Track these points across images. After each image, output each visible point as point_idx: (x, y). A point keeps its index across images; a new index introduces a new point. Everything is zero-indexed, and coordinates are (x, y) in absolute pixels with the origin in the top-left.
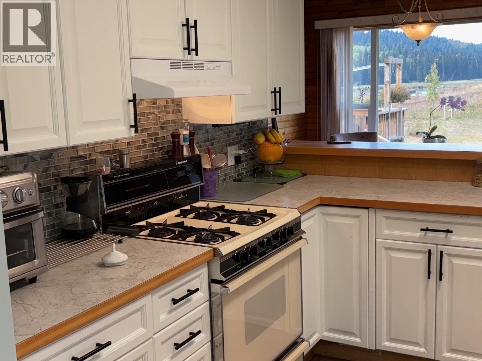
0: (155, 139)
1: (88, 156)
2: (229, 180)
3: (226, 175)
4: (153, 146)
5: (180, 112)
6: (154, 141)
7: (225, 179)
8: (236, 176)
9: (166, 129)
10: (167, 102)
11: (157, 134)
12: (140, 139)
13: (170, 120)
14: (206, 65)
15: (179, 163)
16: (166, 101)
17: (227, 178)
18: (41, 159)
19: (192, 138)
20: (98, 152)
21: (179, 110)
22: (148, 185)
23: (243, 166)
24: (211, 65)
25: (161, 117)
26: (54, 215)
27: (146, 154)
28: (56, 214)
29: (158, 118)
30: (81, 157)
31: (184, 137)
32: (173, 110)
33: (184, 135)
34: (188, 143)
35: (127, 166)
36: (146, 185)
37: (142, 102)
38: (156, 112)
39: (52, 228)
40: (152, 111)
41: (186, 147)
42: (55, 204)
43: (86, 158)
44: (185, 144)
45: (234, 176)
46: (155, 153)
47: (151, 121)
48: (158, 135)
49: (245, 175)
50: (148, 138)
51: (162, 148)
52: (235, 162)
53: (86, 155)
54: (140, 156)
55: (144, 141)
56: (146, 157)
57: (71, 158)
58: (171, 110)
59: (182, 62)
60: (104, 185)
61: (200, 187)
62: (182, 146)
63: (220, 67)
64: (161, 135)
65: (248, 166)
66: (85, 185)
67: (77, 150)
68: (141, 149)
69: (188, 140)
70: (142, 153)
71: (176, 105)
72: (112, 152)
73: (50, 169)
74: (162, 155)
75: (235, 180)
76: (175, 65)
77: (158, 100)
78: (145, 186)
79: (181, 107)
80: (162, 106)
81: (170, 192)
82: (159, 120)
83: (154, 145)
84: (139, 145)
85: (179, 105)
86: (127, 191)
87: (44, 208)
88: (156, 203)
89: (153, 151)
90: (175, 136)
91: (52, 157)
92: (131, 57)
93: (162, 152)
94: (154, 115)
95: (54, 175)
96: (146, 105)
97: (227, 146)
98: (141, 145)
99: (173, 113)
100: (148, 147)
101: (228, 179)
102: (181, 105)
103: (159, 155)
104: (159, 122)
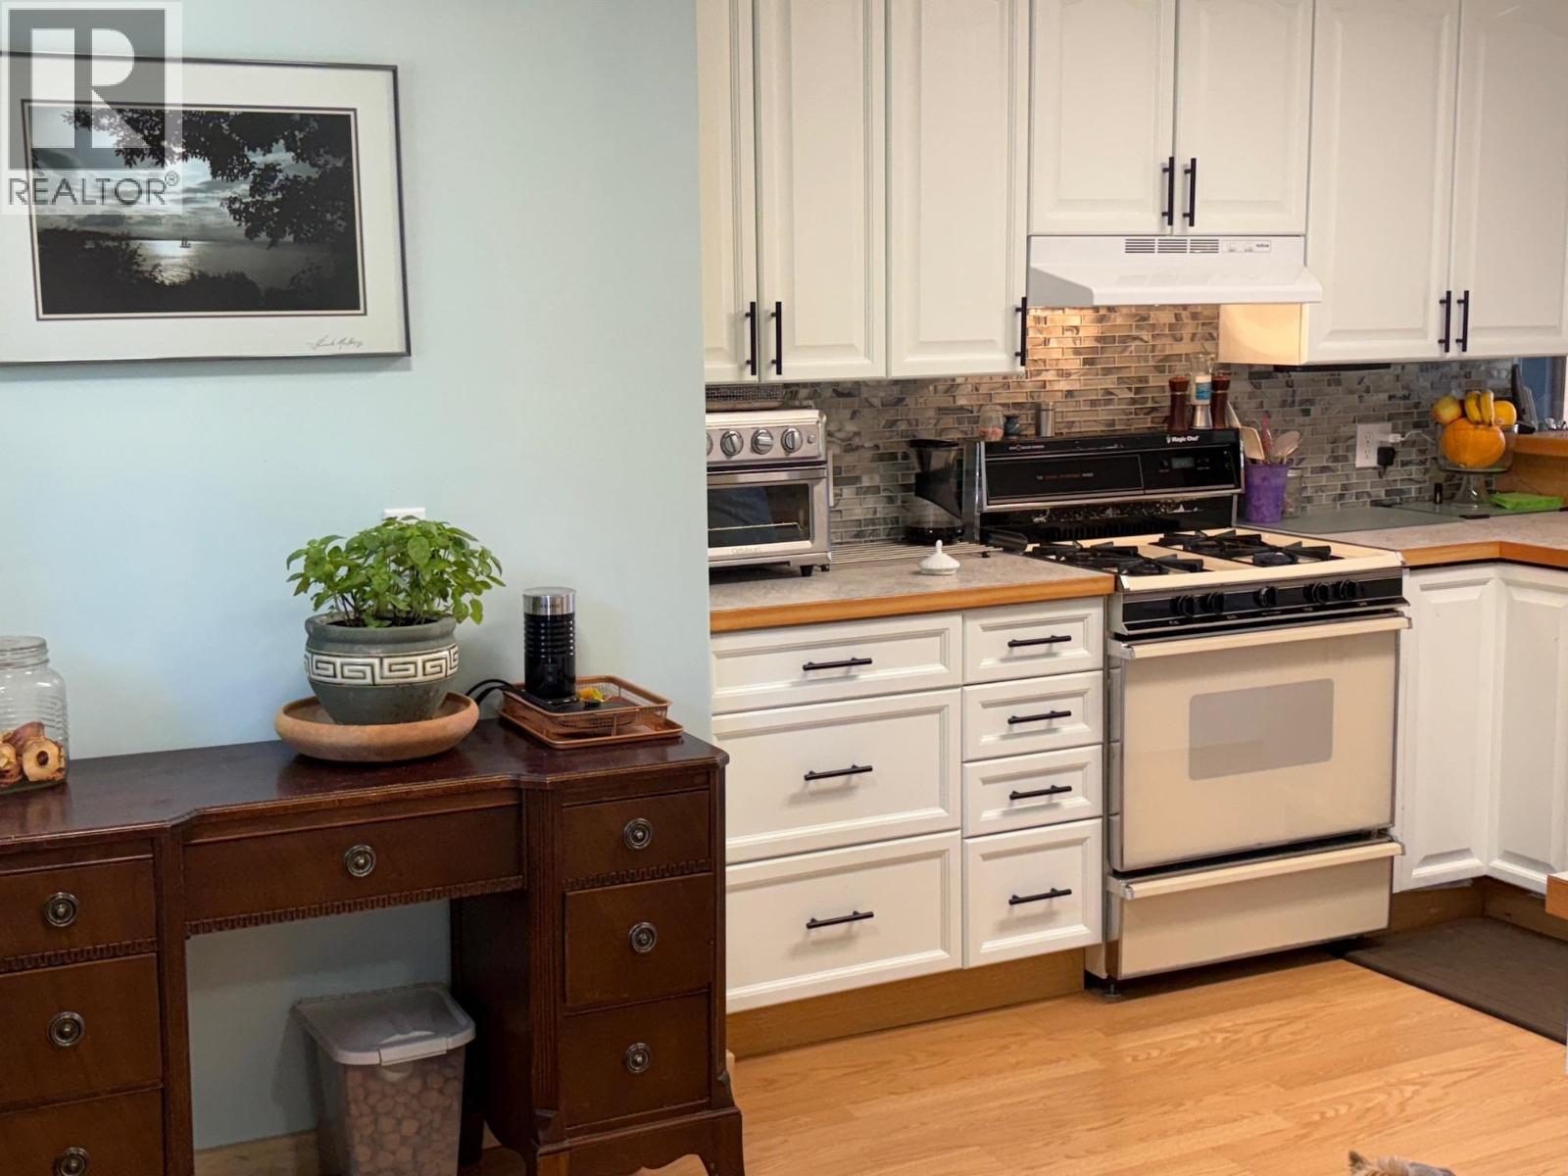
0: (1138, 391)
1: (975, 409)
2: (1354, 500)
3: (1345, 487)
4: (1133, 404)
5: (1212, 338)
6: (1135, 394)
7: (1342, 496)
8: (1383, 494)
9: (1170, 372)
10: (1177, 317)
11: (1145, 380)
12: (1099, 387)
13: (1181, 355)
14: (1223, 244)
15: (1175, 439)
16: (1176, 314)
17: (1347, 496)
18: (883, 405)
19: (1222, 392)
20: (1000, 404)
21: (1210, 334)
22: (1091, 475)
23: (1411, 474)
24: (1240, 244)
25: (1159, 348)
26: (899, 503)
27: (1110, 418)
28: (903, 502)
29: (1149, 348)
30: (961, 408)
31: (1197, 389)
32: (1194, 335)
33: (1197, 384)
34: (1208, 402)
35: (1048, 431)
36: (1086, 473)
37: (1113, 315)
38: (1145, 335)
39: (892, 524)
40: (1134, 333)
41: (1202, 410)
42: (902, 485)
43: (972, 412)
44: (1201, 402)
45: (1373, 494)
46: (1133, 416)
47: (1131, 352)
48: (1147, 381)
49: (1413, 495)
50: (1121, 386)
51: (1153, 409)
52: (1379, 462)
53: (972, 406)
54: (1095, 421)
55: (1108, 392)
56: (1112, 423)
57: (939, 409)
58: (1187, 333)
59: (1157, 238)
60: (986, 462)
61: (1235, 498)
62: (1194, 408)
63: (1267, 246)
64: (1153, 382)
65: (1427, 477)
66: (946, 453)
67: (954, 396)
68: (1100, 405)
69: (1208, 395)
70: (1103, 414)
71: (1203, 324)
72: (1028, 406)
73: (899, 423)
74: (1152, 422)
75: (1376, 503)
76: (1138, 245)
77: (1152, 313)
78: (1084, 475)
79: (1217, 328)
80: (1165, 324)
81: (1145, 494)
82: (1153, 351)
83: (1133, 401)
84: (1095, 398)
85: (1211, 323)
86: (1041, 478)
87: (882, 488)
88: (1109, 512)
89: (1131, 413)
90: (1178, 386)
91: (905, 403)
92: (1031, 233)
93: (1153, 418)
94: (1138, 343)
95: (903, 434)
96: (1119, 321)
97: (1354, 422)
98: (1100, 397)
99: (1192, 339)
100: (1118, 405)
101: (1351, 498)
102: (1218, 324)
103: (1146, 423)
104: (1153, 356)
